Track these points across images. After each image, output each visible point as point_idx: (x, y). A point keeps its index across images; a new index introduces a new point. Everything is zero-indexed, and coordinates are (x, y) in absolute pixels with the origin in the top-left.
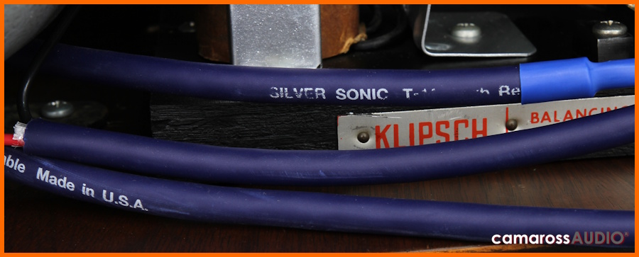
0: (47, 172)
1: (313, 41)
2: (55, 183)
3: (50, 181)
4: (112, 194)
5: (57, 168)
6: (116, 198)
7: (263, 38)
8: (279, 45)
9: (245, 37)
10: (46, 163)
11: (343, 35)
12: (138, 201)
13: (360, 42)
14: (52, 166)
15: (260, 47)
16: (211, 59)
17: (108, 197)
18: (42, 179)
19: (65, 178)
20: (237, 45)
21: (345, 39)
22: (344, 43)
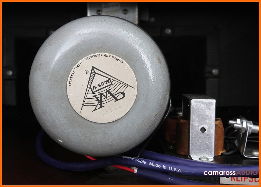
0: (153, 163)
1: (213, 149)
2: (155, 166)
3: (153, 165)
4: (172, 168)
5: (156, 162)
6: (173, 169)
7: (198, 147)
8: (203, 150)
9: (194, 147)
10: (152, 161)
11: (219, 150)
12: (179, 169)
13: (224, 153)
14: (154, 162)
15: (197, 150)
16: (181, 154)
17: (170, 169)
18: (151, 165)
19: (158, 164)
20: (191, 149)
21: (220, 151)
22: (219, 152)
